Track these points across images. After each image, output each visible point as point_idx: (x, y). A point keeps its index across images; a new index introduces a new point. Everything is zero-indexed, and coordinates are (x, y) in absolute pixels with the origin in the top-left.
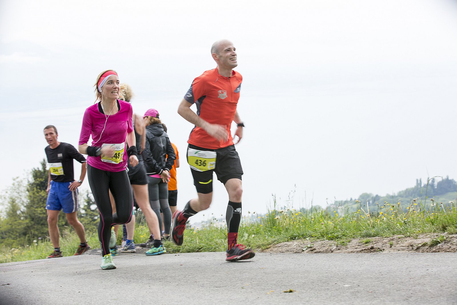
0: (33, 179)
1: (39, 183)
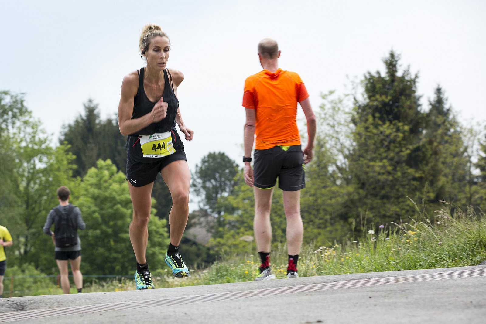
0: (366, 96)
1: (380, 106)
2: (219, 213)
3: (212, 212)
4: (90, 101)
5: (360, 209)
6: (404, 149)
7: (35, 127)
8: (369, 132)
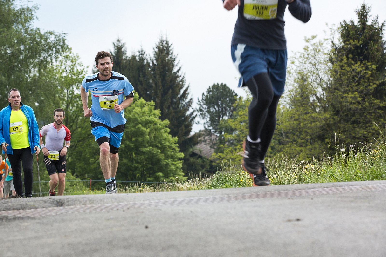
2: (221, 133)
3: (215, 132)
4: (119, 41)
5: (334, 132)
6: (371, 84)
7: (73, 60)
8: (343, 70)
